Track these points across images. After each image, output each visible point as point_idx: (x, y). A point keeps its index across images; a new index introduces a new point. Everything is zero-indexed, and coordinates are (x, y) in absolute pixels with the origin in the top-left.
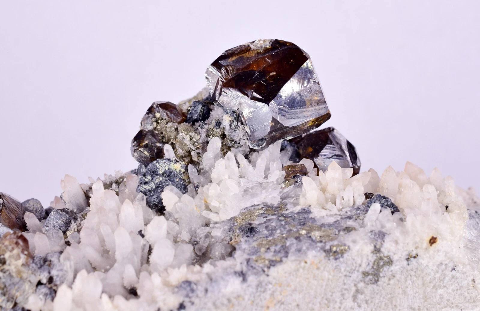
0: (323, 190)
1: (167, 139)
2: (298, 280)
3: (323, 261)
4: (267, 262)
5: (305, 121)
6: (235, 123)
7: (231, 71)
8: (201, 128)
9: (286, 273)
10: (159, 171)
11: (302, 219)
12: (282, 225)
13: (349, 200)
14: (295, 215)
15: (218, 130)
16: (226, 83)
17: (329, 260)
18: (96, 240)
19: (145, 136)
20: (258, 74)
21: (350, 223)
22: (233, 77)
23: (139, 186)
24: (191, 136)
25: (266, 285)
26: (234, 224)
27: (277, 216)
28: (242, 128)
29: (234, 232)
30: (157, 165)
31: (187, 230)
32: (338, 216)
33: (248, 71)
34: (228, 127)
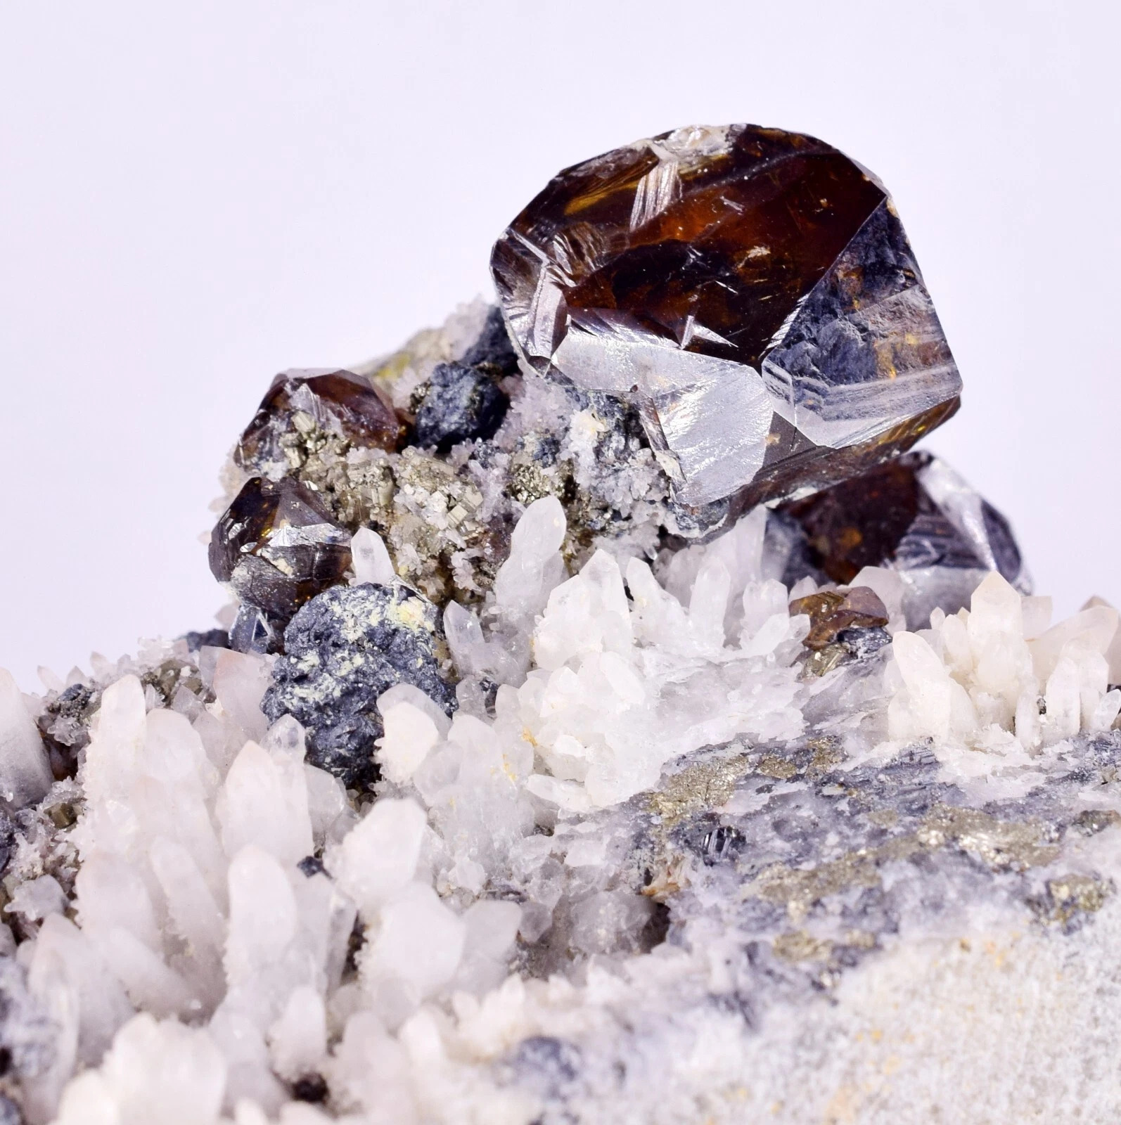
0: (964, 679)
1: (351, 510)
2: (938, 1013)
3: (1026, 940)
4: (825, 955)
5: (885, 425)
6: (618, 441)
7: (589, 247)
8: (484, 465)
9: (896, 990)
10: (343, 633)
11: (910, 792)
12: (841, 813)
13: (1066, 715)
14: (882, 777)
15: (550, 471)
16: (576, 291)
17: (1045, 934)
18: (138, 903)
19: (274, 500)
20: (699, 254)
21: (1088, 796)
22: (602, 270)
23: (271, 690)
24: (449, 496)
25: (829, 1038)
26: (647, 818)
27: (811, 784)
28: (643, 459)
29: (656, 850)
30: (336, 608)
31: (474, 851)
32: (1036, 774)
33: (655, 247)
34: (587, 459)
